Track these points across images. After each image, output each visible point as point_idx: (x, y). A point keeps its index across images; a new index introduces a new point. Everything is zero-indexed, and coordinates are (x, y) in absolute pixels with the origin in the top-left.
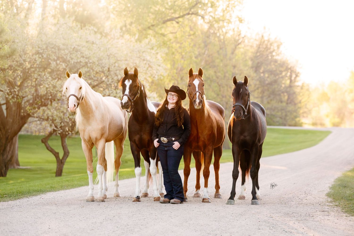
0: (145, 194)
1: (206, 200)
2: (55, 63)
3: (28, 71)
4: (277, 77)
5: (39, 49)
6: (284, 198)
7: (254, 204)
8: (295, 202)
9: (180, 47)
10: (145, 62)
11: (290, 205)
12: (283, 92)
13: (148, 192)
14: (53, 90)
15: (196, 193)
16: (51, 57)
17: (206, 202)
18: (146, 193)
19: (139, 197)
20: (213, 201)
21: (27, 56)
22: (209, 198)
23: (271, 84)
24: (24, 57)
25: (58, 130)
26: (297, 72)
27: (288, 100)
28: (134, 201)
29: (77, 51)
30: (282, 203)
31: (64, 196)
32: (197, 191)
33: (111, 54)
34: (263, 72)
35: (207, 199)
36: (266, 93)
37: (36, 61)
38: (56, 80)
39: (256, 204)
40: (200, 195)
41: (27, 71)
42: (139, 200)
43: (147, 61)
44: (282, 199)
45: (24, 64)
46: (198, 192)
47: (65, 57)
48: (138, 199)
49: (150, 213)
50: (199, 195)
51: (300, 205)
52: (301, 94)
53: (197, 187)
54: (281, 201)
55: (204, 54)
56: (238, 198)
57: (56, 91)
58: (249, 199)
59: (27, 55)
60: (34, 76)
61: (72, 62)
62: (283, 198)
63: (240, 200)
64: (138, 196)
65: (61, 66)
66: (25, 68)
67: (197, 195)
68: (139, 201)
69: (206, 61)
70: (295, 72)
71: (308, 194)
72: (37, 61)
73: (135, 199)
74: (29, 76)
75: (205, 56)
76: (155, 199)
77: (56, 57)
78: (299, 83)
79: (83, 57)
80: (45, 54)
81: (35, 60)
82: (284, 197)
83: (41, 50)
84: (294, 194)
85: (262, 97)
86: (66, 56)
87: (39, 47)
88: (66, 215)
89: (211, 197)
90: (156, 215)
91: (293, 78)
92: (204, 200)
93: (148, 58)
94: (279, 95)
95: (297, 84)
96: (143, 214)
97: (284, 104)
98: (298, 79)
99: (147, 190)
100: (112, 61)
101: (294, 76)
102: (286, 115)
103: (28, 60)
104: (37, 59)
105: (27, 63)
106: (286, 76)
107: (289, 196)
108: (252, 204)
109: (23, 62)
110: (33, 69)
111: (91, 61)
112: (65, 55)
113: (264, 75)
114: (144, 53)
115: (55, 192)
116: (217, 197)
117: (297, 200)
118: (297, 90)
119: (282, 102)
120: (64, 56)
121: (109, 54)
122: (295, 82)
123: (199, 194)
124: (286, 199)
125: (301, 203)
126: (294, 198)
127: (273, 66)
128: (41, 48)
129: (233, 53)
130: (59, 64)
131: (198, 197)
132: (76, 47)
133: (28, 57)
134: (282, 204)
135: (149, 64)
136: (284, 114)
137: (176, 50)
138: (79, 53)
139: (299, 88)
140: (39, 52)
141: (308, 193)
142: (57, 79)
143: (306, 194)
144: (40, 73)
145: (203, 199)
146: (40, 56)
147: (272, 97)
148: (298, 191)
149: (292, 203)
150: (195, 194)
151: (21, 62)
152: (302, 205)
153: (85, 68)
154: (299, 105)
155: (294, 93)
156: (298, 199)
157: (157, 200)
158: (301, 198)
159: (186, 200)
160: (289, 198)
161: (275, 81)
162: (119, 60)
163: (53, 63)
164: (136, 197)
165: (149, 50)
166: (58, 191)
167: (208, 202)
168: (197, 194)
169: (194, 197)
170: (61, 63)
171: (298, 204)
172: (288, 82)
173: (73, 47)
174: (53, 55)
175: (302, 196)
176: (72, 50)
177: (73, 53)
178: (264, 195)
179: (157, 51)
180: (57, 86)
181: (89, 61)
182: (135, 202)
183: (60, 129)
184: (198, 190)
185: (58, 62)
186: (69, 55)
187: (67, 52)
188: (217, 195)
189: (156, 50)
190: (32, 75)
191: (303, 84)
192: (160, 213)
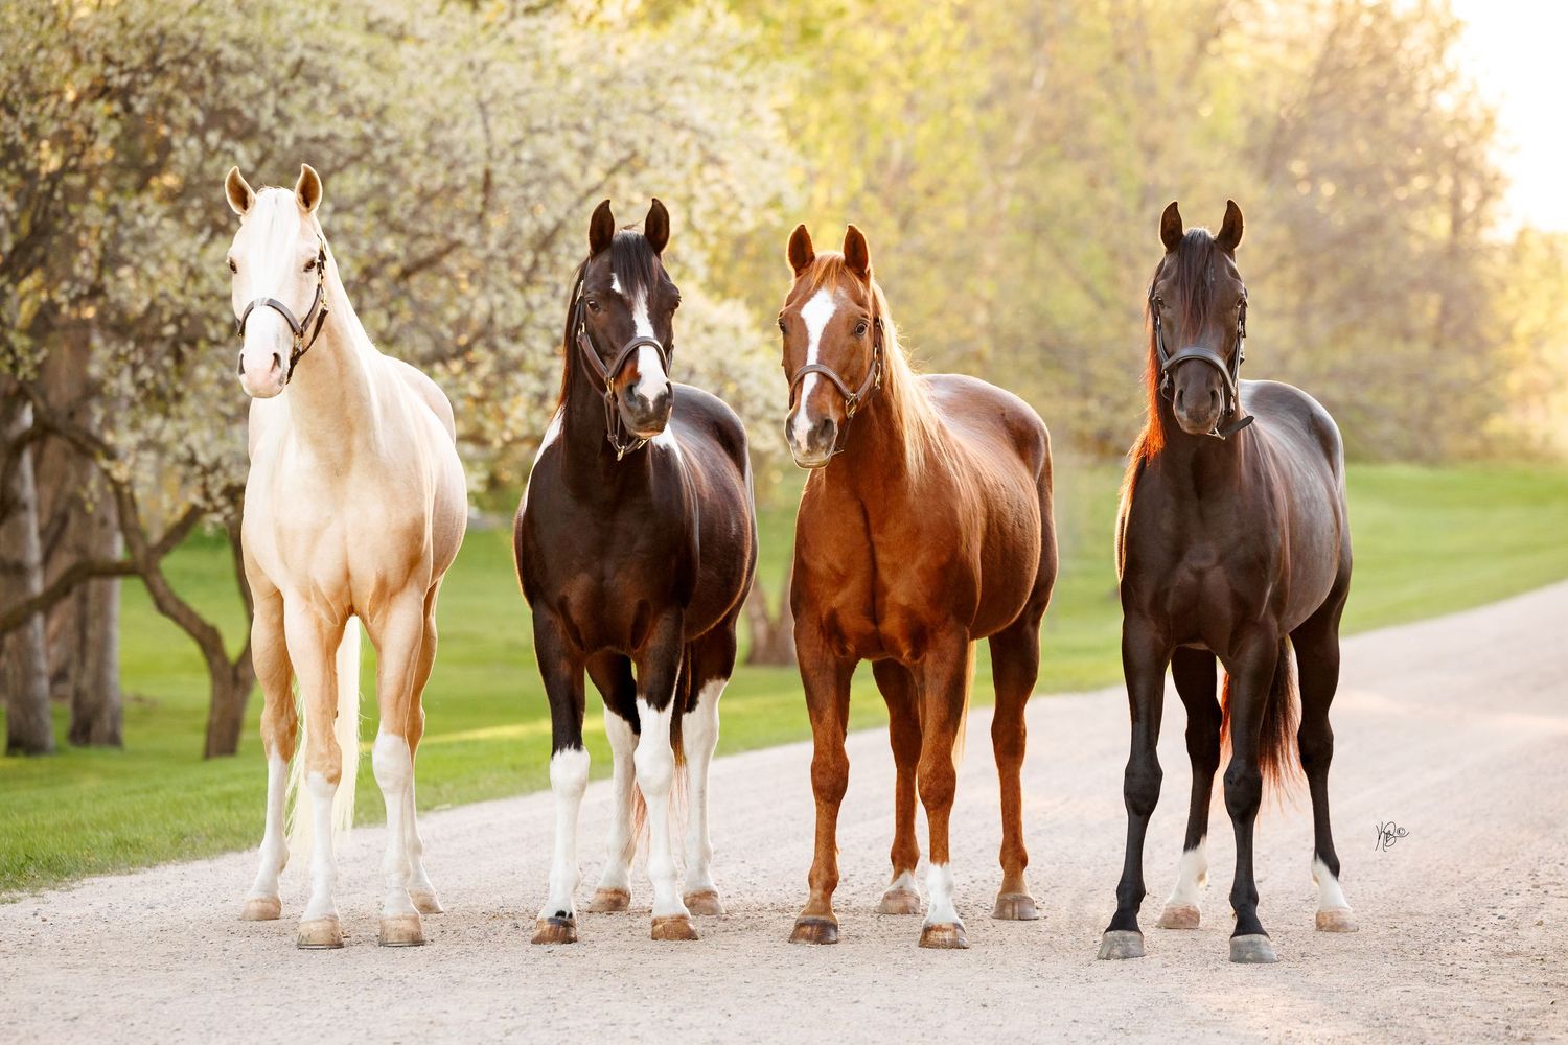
0: (614, 897)
1: (939, 934)
2: (193, 143)
3: (47, 186)
4: (1384, 203)
5: (111, 70)
6: (1418, 914)
7: (1249, 956)
8: (1475, 941)
9: (897, 51)
10: (683, 136)
11: (1449, 961)
12: (1414, 285)
13: (629, 886)
14: (182, 291)
15: (891, 888)
16: (173, 113)
17: (944, 945)
18: (616, 892)
19: (571, 915)
20: (982, 935)
21: (42, 108)
22: (957, 926)
23: (1350, 239)
24: (30, 114)
25: (209, 506)
26: (1490, 173)
27: (1440, 326)
28: (538, 941)
29: (313, 81)
30: (1406, 948)
31: (165, 900)
32: (902, 876)
33: (496, 97)
34: (1312, 178)
35: (945, 930)
36: (1325, 289)
37: (92, 137)
38: (202, 238)
39: (1260, 959)
40: (918, 899)
41: (42, 188)
42: (567, 932)
43: (694, 130)
44: (1405, 925)
45: (30, 149)
46: (906, 880)
47: (248, 113)
48: (562, 928)
49: (608, 1020)
50: (912, 901)
51: (1506, 963)
52: (1513, 292)
53: (898, 857)
54: (1396, 935)
55: (1027, 84)
56: (1159, 917)
57: (202, 298)
58: (1218, 927)
59: (43, 101)
60: (80, 215)
61: (289, 141)
62: (1411, 915)
63: (1174, 934)
64: (561, 914)
65: (229, 158)
66: (36, 172)
67: (900, 904)
68: (570, 941)
69: (1041, 124)
70: (1481, 177)
71: (1552, 889)
72: (96, 133)
73: (547, 926)
74: (57, 216)
75: (1033, 96)
76: (660, 926)
77: (201, 108)
78: (1499, 230)
79: (346, 112)
80: (141, 97)
81: (89, 130)
82: (1413, 909)
83: (122, 73)
84: (1470, 886)
85: (1302, 313)
86: (255, 105)
87: (108, 60)
88: (134, 1029)
89: (980, 913)
90: (638, 1031)
91: (1468, 205)
92: (928, 937)
93: (700, 115)
94: (1397, 299)
95: (1488, 236)
96: (565, 1024)
97: (1422, 348)
98: (1494, 208)
99: (621, 875)
100: (505, 131)
101: (1471, 191)
102: (1434, 409)
103: (51, 128)
104: (97, 125)
105: (45, 145)
106: (1431, 195)
107: (1444, 900)
108: (1238, 957)
109: (21, 139)
110: (77, 181)
111: (389, 133)
112: (249, 99)
113: (1315, 190)
114: (678, 87)
115: (130, 873)
116: (1008, 911)
117: (1489, 931)
118: (1493, 268)
119: (1407, 336)
120: (242, 106)
121: (486, 96)
122: (1479, 224)
123: (912, 893)
124: (1427, 919)
125: (1508, 948)
126: (1472, 915)
127: (1362, 147)
128: (121, 63)
129: (1185, 82)
130: (219, 149)
131: (905, 911)
132: (309, 55)
133: (48, 110)
134: (1404, 956)
135: (702, 148)
136: (1421, 401)
137: (873, 64)
138: (325, 88)
139: (1501, 259)
140: (109, 83)
141: (1550, 883)
142: (207, 231)
143: (1538, 887)
144: (114, 199)
145: (928, 930)
146: (117, 107)
147: (1356, 310)
148: (1494, 870)
149: (1459, 951)
150: (888, 897)
151: (9, 140)
152: (1517, 960)
153: (360, 172)
154: (1505, 351)
155: (1478, 288)
156: (1495, 920)
157: (666, 934)
158: (1511, 914)
159: (832, 932)
160: (1445, 914)
161: (1374, 225)
162: (540, 130)
163: (185, 146)
164: (550, 919)
165: (706, 72)
166: (150, 867)
167: (956, 945)
168: (901, 893)
169: (884, 911)
170: (228, 145)
171: (1495, 955)
172: (1439, 226)
173: (290, 58)
174: (186, 102)
175: (1515, 900)
176: (283, 72)
177: (297, 89)
178: (1306, 897)
179: (749, 79)
180: (208, 269)
181: (378, 132)
182: (545, 947)
183: (221, 501)
184: (907, 874)
185: (213, 137)
186: (270, 98)
187: (256, 82)
188: (1012, 903)
189: (747, 70)
190: (73, 209)
191: (1522, 234)
192: (661, 1021)
